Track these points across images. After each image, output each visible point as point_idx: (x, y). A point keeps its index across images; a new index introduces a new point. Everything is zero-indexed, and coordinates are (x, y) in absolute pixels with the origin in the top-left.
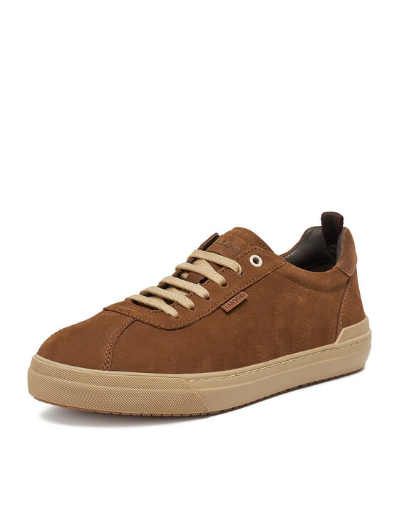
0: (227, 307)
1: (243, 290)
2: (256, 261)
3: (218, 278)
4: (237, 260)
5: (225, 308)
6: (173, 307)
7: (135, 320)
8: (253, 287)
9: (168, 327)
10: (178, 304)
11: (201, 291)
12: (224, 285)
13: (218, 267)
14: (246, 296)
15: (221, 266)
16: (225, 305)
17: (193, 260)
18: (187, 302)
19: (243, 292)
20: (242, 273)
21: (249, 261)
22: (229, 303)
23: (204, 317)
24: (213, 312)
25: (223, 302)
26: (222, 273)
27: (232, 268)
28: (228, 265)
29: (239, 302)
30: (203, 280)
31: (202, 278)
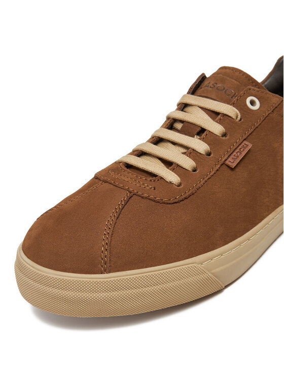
0: (232, 163)
1: (245, 140)
2: (252, 103)
3: (216, 128)
4: (233, 104)
5: (230, 164)
6: (173, 170)
7: (132, 195)
8: (254, 133)
9: (172, 200)
10: (178, 165)
11: (200, 146)
12: (224, 135)
13: (214, 114)
14: (250, 146)
15: (217, 114)
16: (229, 159)
17: (183, 106)
18: (188, 163)
19: (245, 142)
20: (240, 120)
21: (246, 105)
22: (232, 156)
23: (209, 179)
24: (217, 170)
25: (227, 156)
26: (220, 122)
27: (230, 114)
28: (226, 112)
29: (244, 154)
30: (201, 132)
31: (199, 129)
